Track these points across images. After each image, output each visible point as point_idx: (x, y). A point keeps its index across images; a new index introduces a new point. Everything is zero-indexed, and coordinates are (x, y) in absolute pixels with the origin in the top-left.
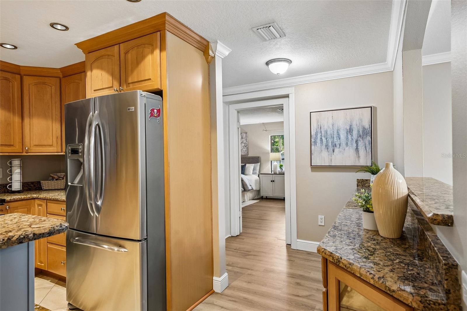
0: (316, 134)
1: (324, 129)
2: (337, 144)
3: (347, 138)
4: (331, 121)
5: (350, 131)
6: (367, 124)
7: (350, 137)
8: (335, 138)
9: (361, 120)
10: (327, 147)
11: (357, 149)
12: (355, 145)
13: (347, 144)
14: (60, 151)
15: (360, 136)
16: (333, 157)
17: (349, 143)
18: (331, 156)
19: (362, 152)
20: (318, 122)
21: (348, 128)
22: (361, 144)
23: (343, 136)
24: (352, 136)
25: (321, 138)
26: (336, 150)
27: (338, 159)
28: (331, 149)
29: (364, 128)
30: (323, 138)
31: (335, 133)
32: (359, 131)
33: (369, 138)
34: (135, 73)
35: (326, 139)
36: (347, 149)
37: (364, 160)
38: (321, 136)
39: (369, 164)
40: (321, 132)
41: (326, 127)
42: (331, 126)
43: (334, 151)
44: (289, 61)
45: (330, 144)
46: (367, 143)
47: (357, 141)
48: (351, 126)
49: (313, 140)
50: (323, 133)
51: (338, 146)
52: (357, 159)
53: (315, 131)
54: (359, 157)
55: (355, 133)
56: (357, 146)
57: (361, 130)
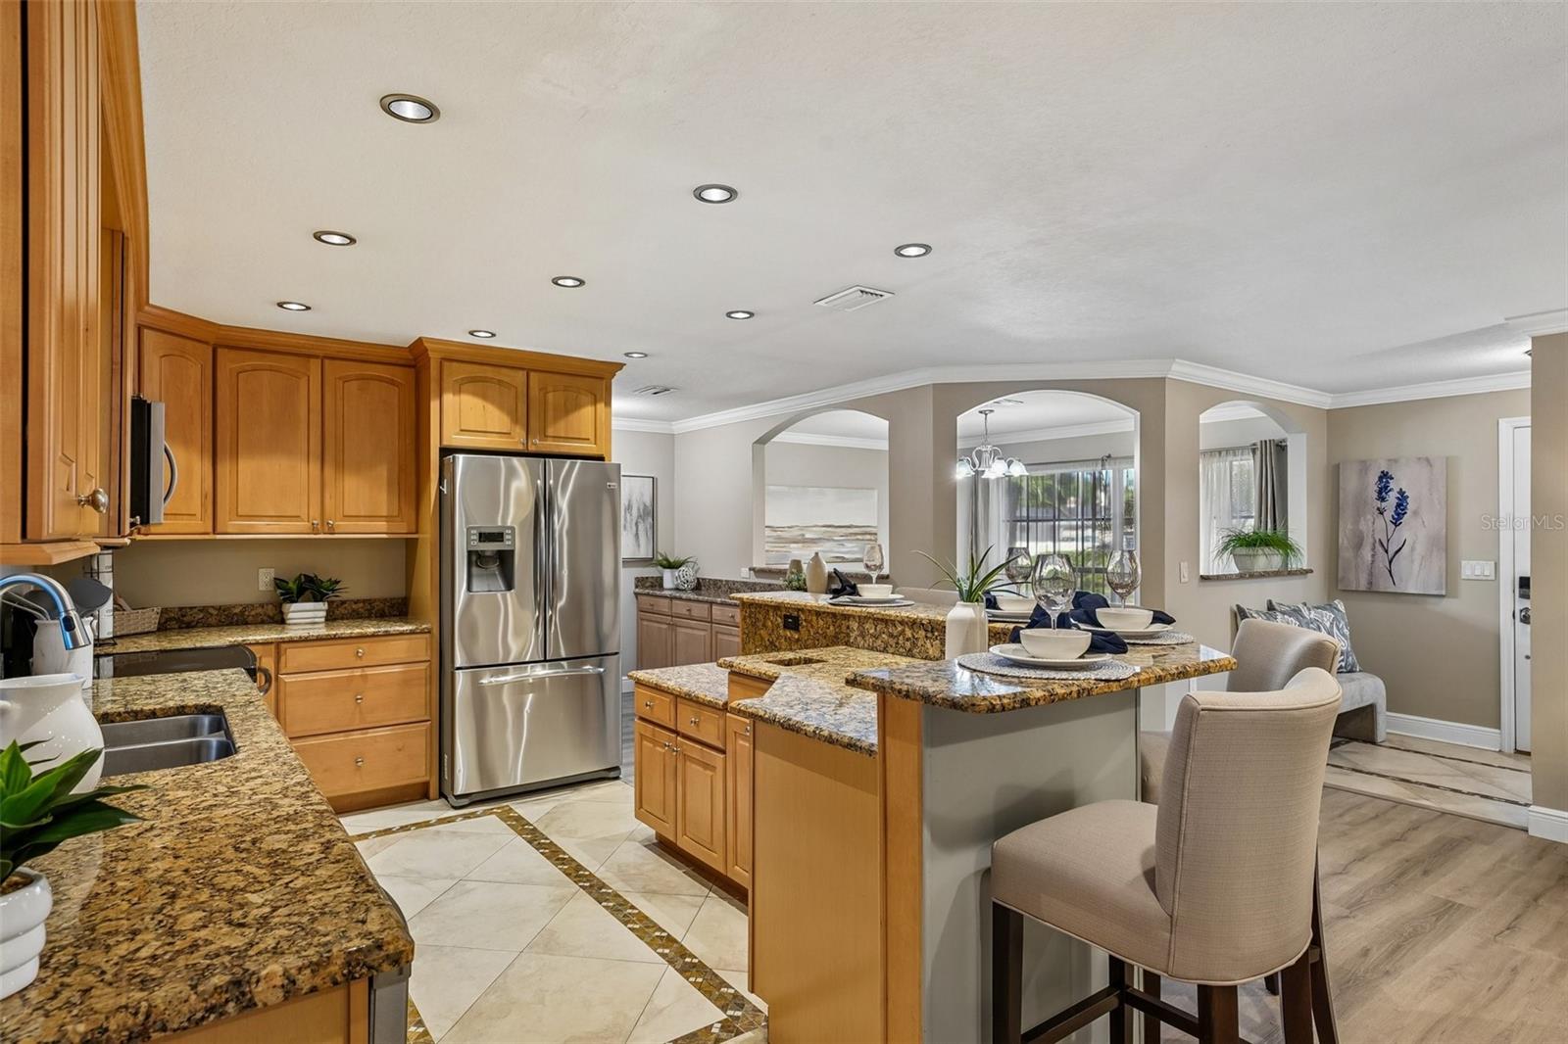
6: (648, 500)
9: (642, 495)
11: (637, 534)
12: (634, 528)
14: (210, 530)
17: (628, 525)
19: (642, 539)
22: (641, 527)
29: (645, 506)
32: (639, 509)
33: (650, 520)
34: (562, 424)
37: (644, 552)
46: (648, 526)
47: (636, 524)
48: (630, 501)
52: (637, 549)
54: (639, 546)
55: (635, 512)
56: (637, 530)
57: (642, 507)
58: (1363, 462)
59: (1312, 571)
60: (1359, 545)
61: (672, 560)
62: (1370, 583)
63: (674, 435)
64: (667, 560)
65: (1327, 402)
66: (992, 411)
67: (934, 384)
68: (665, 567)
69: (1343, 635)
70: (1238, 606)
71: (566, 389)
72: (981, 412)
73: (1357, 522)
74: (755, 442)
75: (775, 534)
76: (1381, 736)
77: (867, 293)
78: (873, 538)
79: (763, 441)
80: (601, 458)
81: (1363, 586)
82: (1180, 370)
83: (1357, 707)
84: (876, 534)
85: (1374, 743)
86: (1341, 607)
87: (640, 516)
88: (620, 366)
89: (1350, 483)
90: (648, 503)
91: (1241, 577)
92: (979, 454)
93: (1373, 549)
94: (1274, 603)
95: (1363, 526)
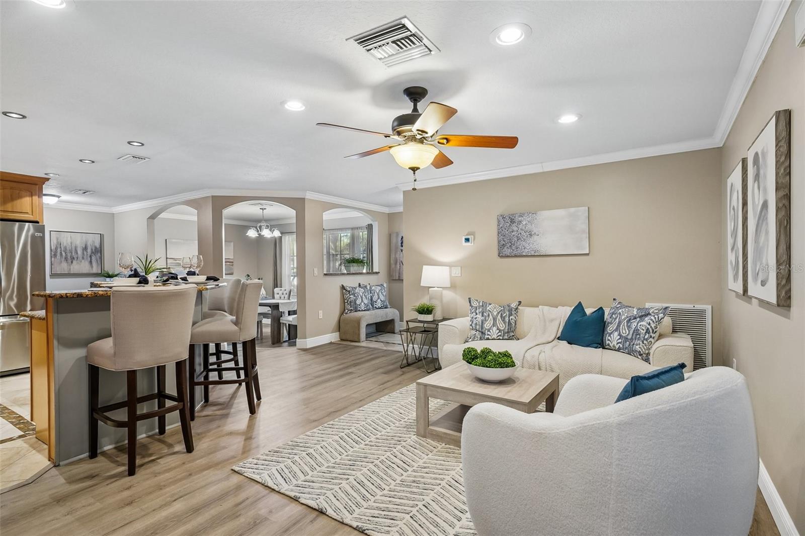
0: (56, 249)
1: (63, 245)
2: (75, 256)
3: (83, 254)
4: (69, 241)
5: (85, 248)
6: (97, 245)
7: (85, 253)
8: (73, 253)
9: (93, 242)
10: (66, 259)
11: (91, 262)
12: (89, 259)
13: (83, 258)
15: (93, 253)
16: (72, 267)
17: (85, 257)
18: (70, 266)
19: (94, 264)
20: (57, 239)
21: (84, 246)
22: (93, 258)
23: (80, 252)
24: (87, 252)
25: (61, 252)
26: (74, 262)
27: (76, 267)
28: (70, 261)
29: (96, 248)
30: (63, 253)
31: (73, 249)
32: (92, 249)
33: (99, 254)
35: (66, 253)
36: (83, 261)
37: (96, 269)
38: (61, 250)
39: (100, 272)
40: (61, 247)
41: (65, 244)
42: (70, 244)
43: (72, 263)
44: (59, 197)
45: (69, 257)
46: (98, 258)
47: (91, 256)
48: (86, 245)
49: (53, 253)
50: (62, 248)
51: (76, 259)
52: (91, 268)
53: (55, 247)
54: (92, 267)
55: (89, 250)
56: (91, 259)
57: (94, 248)
58: (397, 233)
59: (379, 273)
60: (396, 264)
61: (110, 274)
62: (399, 277)
63: (114, 214)
64: (108, 274)
65: (387, 210)
66: (265, 209)
67: (212, 196)
68: (107, 277)
69: (383, 295)
70: (342, 285)
71: (12, 188)
72: (261, 209)
73: (395, 255)
74: (148, 218)
75: (174, 262)
76: (396, 332)
77: (136, 158)
78: (231, 264)
79: (153, 217)
80: (38, 222)
81: (397, 278)
82: (309, 195)
83: (384, 320)
84: (232, 262)
85: (394, 333)
86: (385, 285)
87: (92, 252)
88: (48, 179)
89: (394, 240)
90: (98, 246)
91: (348, 274)
92: (260, 227)
93: (400, 264)
94: (361, 284)
95: (397, 256)
